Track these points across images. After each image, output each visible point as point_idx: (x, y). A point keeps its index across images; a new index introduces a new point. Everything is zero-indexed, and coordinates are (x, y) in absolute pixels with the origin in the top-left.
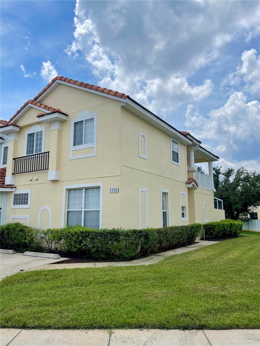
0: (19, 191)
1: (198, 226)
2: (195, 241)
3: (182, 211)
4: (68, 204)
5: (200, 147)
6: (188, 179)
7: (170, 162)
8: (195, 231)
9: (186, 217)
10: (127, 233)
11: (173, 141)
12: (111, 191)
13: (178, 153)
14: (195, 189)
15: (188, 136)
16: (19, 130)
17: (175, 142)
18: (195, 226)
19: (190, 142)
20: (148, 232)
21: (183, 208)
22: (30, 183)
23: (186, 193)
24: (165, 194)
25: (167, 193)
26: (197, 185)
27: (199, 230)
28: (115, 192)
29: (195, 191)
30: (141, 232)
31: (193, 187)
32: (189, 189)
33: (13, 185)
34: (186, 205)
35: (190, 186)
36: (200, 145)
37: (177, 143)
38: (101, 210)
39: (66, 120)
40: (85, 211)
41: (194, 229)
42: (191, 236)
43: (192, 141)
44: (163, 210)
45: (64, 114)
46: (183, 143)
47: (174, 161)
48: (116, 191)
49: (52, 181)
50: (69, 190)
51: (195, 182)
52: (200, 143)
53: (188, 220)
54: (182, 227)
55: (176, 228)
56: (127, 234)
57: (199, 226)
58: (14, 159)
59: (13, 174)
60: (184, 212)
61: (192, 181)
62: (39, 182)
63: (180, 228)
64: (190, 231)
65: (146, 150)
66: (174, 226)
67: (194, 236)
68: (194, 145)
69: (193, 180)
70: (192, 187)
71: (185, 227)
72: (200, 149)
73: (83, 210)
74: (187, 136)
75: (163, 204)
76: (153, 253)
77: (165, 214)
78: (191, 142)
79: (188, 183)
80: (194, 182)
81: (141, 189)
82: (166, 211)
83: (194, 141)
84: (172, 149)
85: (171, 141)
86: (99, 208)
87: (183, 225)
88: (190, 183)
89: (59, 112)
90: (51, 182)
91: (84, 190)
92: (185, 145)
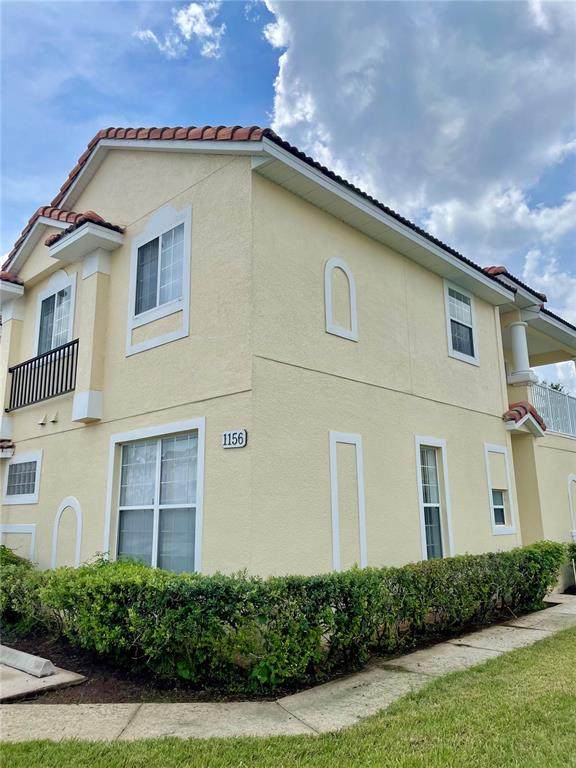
0: (20, 457)
1: (550, 553)
2: (546, 599)
3: (495, 504)
4: (123, 491)
5: (543, 310)
6: (511, 407)
7: (446, 354)
8: (541, 570)
9: (510, 522)
10: (262, 593)
11: (452, 293)
12: (227, 442)
13: (470, 329)
14: (535, 437)
15: (502, 278)
16: (22, 293)
17: (459, 297)
18: (538, 551)
19: (510, 296)
20: (352, 584)
21: (498, 494)
22: (39, 431)
23: (507, 448)
24: (428, 452)
25: (439, 448)
26: (540, 422)
27: (555, 563)
28: (238, 445)
29: (537, 442)
30: (318, 585)
31: (530, 429)
32: (516, 437)
33: (10, 441)
34: (509, 483)
35: (518, 426)
36: (542, 306)
37: (466, 300)
38: (199, 506)
39: (121, 246)
40: (161, 510)
41: (536, 561)
42: (527, 586)
43: (515, 291)
44: (426, 501)
45: (108, 226)
46: (487, 301)
47: (459, 350)
48: (240, 441)
49: (86, 423)
50: (124, 447)
51: (534, 414)
52: (543, 299)
53: (519, 535)
54: (491, 556)
55: (470, 562)
56: (264, 597)
57: (552, 553)
58: (11, 370)
59: (6, 411)
60: (500, 507)
61: (523, 411)
62: (59, 428)
63: (486, 561)
64: (520, 570)
65: (354, 312)
66: (463, 554)
67: (537, 586)
68: (525, 307)
69: (528, 408)
70: (524, 430)
71: (502, 555)
72: (542, 316)
73: (157, 507)
74: (498, 277)
75: (424, 482)
76: (385, 652)
77: (432, 516)
78: (512, 294)
79: (511, 416)
80: (529, 416)
81: (335, 435)
82: (438, 505)
83: (521, 291)
84: (448, 314)
85: (447, 292)
86: (195, 502)
87: (494, 551)
88: (518, 417)
89: (91, 221)
90: (83, 424)
91: (159, 443)
92: (494, 306)
